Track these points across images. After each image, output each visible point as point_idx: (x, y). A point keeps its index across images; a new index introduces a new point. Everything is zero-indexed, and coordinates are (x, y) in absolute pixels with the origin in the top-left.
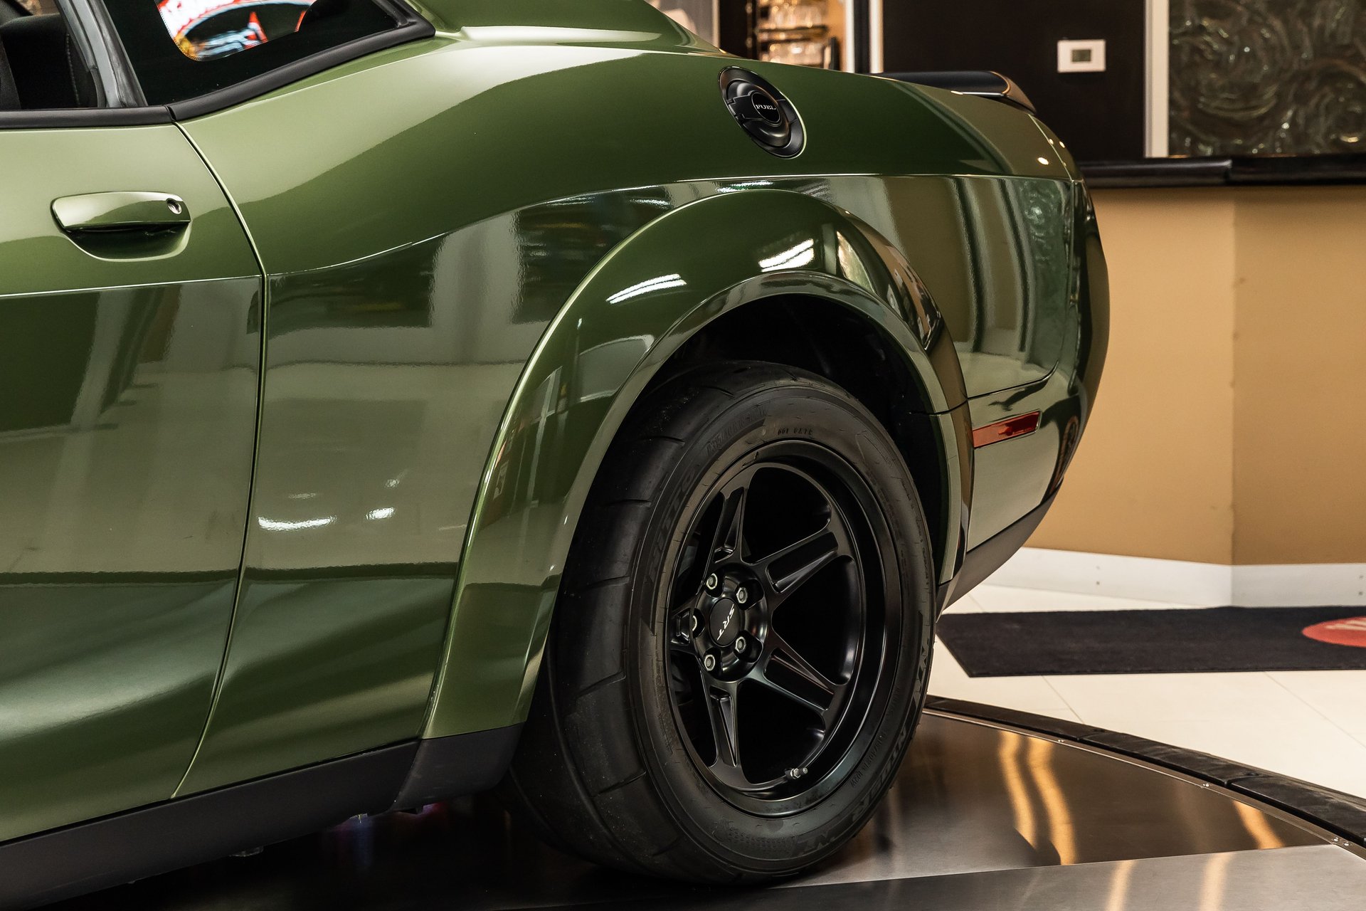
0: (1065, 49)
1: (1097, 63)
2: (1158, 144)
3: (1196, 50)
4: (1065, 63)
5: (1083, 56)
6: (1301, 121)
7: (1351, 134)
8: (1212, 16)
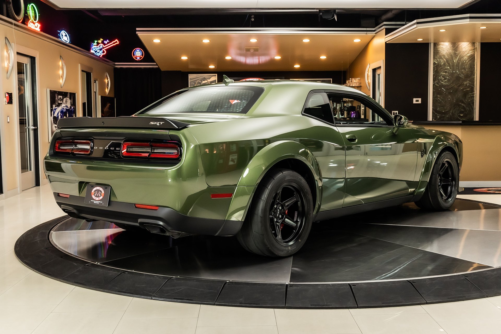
0: (415, 100)
1: (420, 102)
2: (430, 118)
3: (437, 100)
4: (414, 102)
5: (417, 101)
6: (453, 112)
7: (462, 114)
8: (439, 95)
